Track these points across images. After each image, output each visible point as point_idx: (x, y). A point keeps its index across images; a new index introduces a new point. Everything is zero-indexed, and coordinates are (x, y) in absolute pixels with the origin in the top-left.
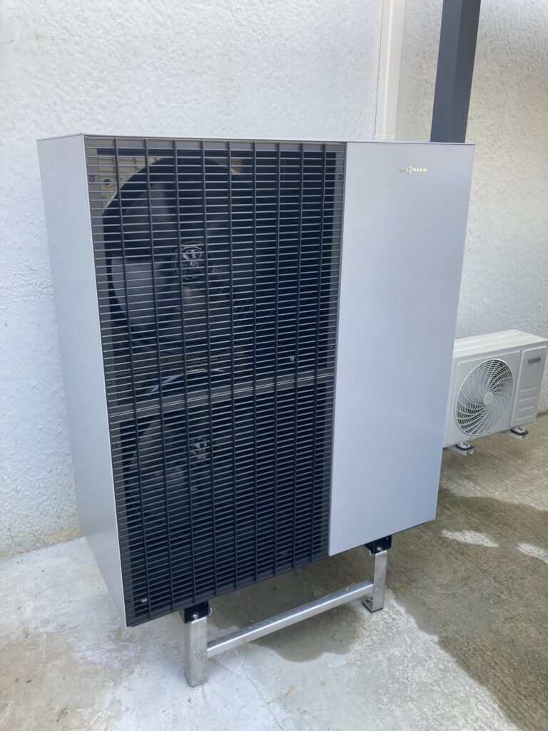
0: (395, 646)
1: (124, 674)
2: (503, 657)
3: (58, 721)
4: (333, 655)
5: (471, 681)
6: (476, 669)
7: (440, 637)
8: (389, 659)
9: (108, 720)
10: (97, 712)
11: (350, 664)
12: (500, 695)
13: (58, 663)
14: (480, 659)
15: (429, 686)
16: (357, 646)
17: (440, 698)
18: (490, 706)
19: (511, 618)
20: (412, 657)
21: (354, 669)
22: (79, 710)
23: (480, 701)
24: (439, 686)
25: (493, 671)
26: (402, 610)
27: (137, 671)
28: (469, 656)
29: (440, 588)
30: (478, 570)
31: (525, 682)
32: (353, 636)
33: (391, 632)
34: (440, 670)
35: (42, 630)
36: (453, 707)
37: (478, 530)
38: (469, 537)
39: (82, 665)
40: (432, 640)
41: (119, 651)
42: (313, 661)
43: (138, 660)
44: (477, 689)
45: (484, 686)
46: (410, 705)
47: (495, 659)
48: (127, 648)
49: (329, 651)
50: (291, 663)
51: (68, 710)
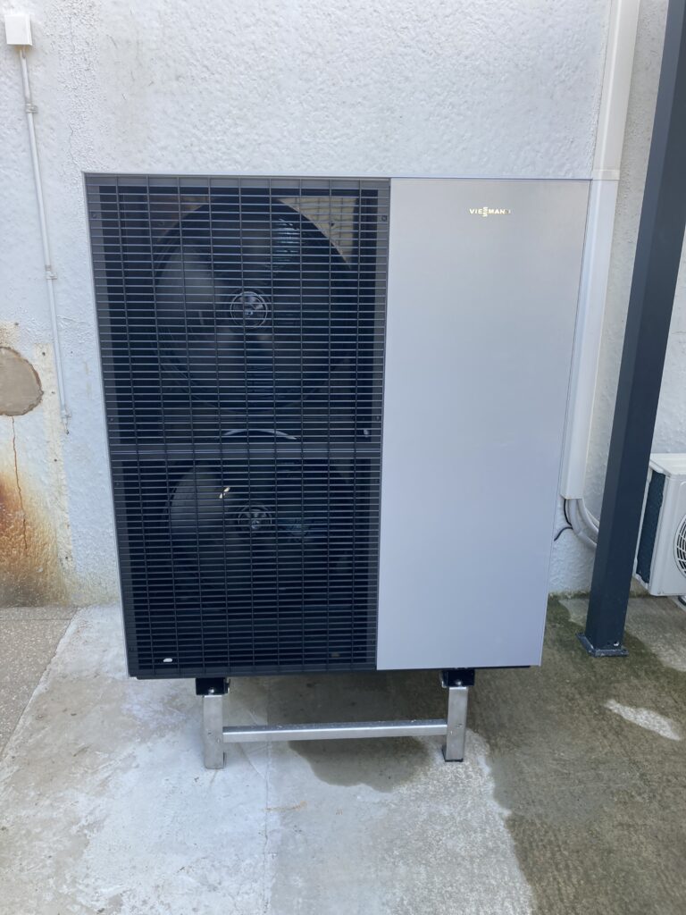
0: (449, 804)
1: (155, 736)
2: (582, 862)
3: (75, 755)
4: (371, 789)
5: (517, 872)
6: (535, 863)
7: (514, 814)
8: (431, 815)
9: (116, 769)
10: (111, 760)
11: (382, 804)
12: (544, 901)
13: (107, 707)
14: (548, 855)
15: (459, 859)
16: (404, 790)
17: (462, 875)
18: (522, 908)
19: (629, 826)
20: (461, 823)
21: (384, 810)
22: (98, 753)
23: (512, 898)
24: (472, 862)
25: (556, 873)
26: (487, 770)
27: (167, 737)
28: (537, 846)
29: (555, 762)
30: (626, 759)
31: (591, 900)
32: (407, 777)
33: (455, 789)
34: (487, 847)
35: (110, 675)
36: (472, 890)
37: (663, 713)
38: (644, 718)
39: (124, 716)
40: (500, 814)
41: (163, 714)
42: (343, 787)
43: (175, 728)
44: (518, 884)
45: (530, 884)
46: (422, 869)
47: (569, 862)
48: (171, 713)
49: (368, 783)
50: (319, 781)
51: (89, 750)
